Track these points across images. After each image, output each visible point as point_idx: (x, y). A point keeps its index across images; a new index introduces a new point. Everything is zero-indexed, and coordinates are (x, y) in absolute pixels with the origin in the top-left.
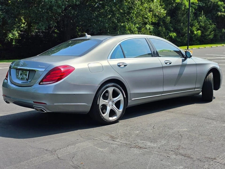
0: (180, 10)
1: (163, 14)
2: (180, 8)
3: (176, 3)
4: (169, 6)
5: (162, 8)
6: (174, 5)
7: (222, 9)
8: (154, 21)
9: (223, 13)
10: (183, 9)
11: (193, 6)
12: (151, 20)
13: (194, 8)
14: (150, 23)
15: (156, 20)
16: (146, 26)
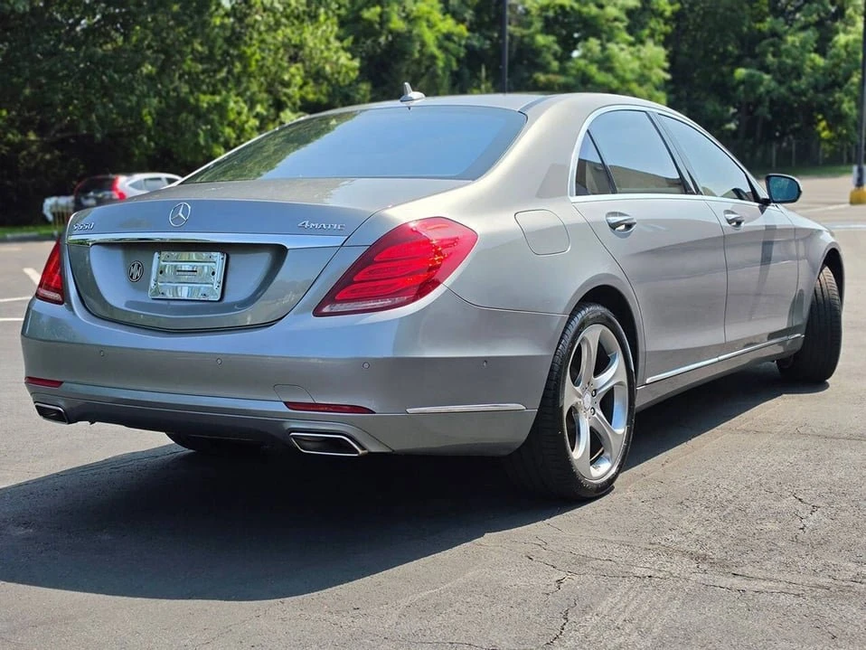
0: (405, 59)
1: (347, 73)
2: (405, 53)
3: (391, 32)
4: (364, 43)
5: (343, 48)
6: (382, 40)
7: (549, 63)
8: (311, 97)
9: (552, 77)
10: (417, 55)
11: (451, 46)
12: (303, 93)
13: (454, 55)
14: (294, 104)
15: (321, 92)
16: (282, 115)
